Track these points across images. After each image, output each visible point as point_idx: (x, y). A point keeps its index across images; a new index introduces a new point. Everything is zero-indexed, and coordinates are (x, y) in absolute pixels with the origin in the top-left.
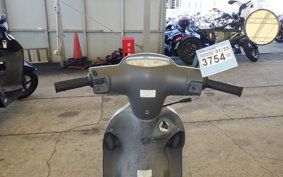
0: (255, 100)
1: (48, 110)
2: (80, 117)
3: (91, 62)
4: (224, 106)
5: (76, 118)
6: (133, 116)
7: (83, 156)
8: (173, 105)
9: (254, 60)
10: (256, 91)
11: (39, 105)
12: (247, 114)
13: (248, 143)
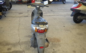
0: (60, 12)
1: (16, 12)
2: (24, 14)
3: (23, 2)
4: (54, 13)
5: (22, 14)
6: (36, 10)
7: (26, 20)
8: (41, 8)
9: (64, 3)
10: (61, 10)
11: (13, 11)
12: (58, 14)
13: (56, 19)
